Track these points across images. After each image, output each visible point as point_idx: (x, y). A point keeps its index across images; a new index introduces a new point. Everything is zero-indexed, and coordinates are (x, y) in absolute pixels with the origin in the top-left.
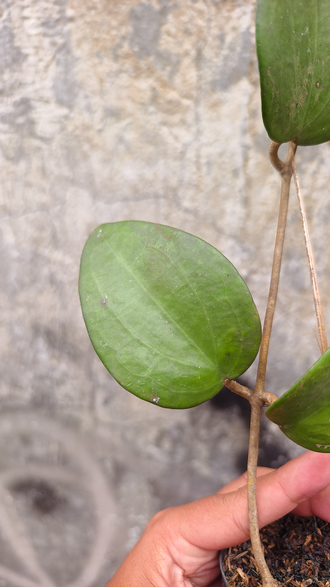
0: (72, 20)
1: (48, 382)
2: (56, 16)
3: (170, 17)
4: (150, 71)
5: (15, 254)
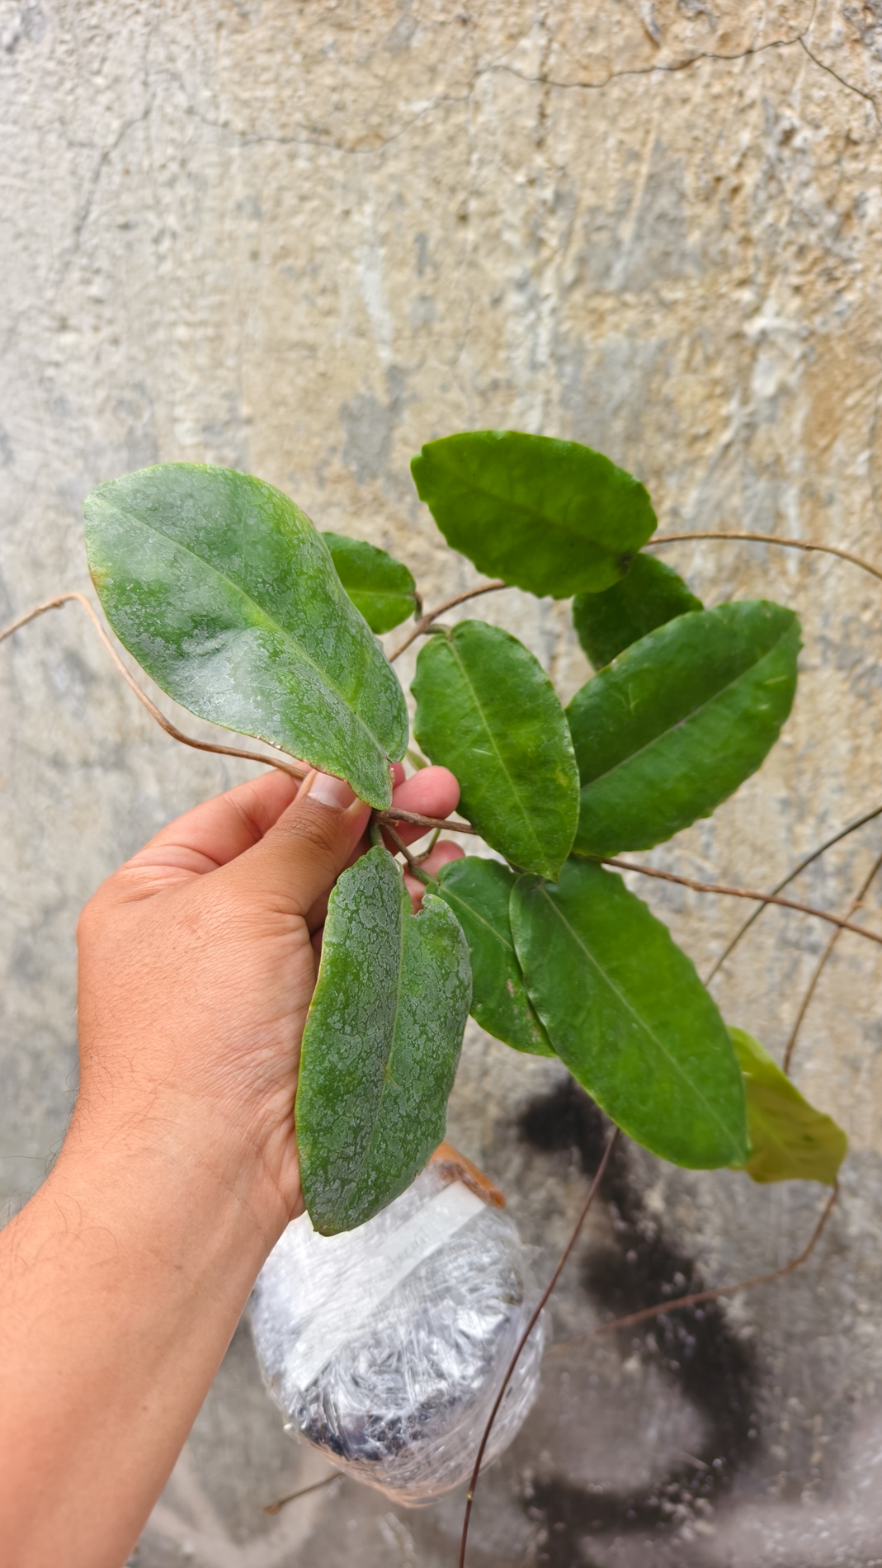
0: (249, 421)
2: (223, 416)
3: (407, 415)
4: (379, 504)
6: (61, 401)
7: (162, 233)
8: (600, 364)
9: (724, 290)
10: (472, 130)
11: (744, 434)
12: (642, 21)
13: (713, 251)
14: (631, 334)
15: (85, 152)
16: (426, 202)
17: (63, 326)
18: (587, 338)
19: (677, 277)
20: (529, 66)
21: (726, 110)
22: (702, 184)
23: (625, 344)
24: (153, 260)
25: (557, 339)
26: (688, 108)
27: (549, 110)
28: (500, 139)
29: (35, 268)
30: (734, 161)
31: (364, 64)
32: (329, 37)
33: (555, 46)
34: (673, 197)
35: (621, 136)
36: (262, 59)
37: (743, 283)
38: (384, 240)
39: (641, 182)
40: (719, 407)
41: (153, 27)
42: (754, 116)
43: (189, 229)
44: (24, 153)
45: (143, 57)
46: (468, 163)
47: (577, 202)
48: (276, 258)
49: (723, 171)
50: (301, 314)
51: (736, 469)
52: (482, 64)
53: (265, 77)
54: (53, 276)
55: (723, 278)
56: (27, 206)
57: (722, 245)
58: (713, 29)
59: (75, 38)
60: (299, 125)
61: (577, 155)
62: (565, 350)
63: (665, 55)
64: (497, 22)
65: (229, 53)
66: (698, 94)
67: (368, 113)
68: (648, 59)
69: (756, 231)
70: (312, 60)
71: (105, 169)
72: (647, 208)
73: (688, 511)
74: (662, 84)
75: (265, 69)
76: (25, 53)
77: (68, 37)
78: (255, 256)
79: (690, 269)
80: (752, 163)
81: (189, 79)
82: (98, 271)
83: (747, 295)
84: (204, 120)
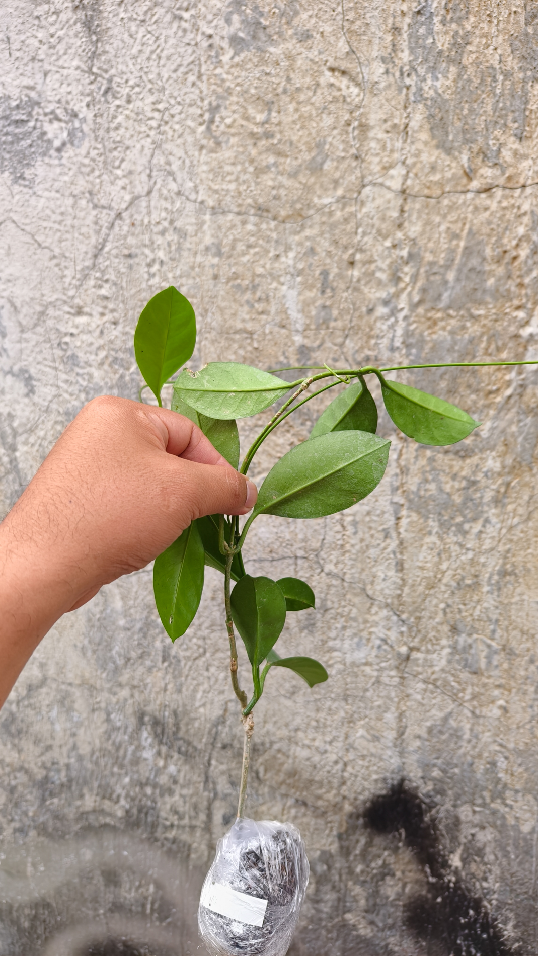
1: (149, 791)
5: (122, 622)
6: (74, 357)
7: (154, 260)
8: (433, 349)
9: (508, 311)
10: (359, 216)
11: (519, 391)
12: (462, 166)
13: (502, 289)
14: (452, 333)
15: (105, 211)
16: (329, 253)
17: (79, 312)
18: (426, 333)
19: (480, 303)
20: (396, 184)
21: (510, 216)
22: (495, 253)
23: (449, 338)
24: (146, 276)
25: (407, 334)
26: (488, 213)
27: (406, 208)
28: (376, 221)
29: (63, 277)
30: (514, 242)
31: (294, 175)
32: (272, 159)
33: (411, 175)
34: (480, 260)
35: (448, 225)
36: (228, 168)
37: (518, 308)
38: (300, 273)
39: (460, 250)
40: (505, 375)
41: (157, 145)
42: (526, 220)
43: (172, 259)
44: (63, 209)
45: (150, 161)
46: (356, 233)
47: (423, 258)
48: (229, 280)
49: (508, 247)
50: (244, 312)
51: (514, 410)
52: (366, 181)
53: (228, 178)
54: (74, 282)
55: (508, 305)
56: (60, 241)
57: (507, 286)
58: (503, 173)
59: (104, 146)
60: (249, 205)
61: (423, 233)
62: (412, 340)
63: (475, 184)
64: (377, 159)
65: (207, 163)
66: (494, 206)
67: (294, 202)
68: (465, 186)
69: (527, 281)
70: (260, 171)
71: (118, 222)
72: (464, 264)
73: (484, 434)
74: (473, 199)
75: (229, 173)
76: (69, 152)
77: (100, 146)
78: (216, 277)
79: (488, 299)
80: (525, 244)
81: (179, 176)
82: (107, 281)
83: (521, 314)
84: (187, 199)
